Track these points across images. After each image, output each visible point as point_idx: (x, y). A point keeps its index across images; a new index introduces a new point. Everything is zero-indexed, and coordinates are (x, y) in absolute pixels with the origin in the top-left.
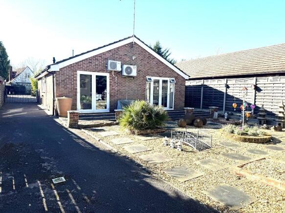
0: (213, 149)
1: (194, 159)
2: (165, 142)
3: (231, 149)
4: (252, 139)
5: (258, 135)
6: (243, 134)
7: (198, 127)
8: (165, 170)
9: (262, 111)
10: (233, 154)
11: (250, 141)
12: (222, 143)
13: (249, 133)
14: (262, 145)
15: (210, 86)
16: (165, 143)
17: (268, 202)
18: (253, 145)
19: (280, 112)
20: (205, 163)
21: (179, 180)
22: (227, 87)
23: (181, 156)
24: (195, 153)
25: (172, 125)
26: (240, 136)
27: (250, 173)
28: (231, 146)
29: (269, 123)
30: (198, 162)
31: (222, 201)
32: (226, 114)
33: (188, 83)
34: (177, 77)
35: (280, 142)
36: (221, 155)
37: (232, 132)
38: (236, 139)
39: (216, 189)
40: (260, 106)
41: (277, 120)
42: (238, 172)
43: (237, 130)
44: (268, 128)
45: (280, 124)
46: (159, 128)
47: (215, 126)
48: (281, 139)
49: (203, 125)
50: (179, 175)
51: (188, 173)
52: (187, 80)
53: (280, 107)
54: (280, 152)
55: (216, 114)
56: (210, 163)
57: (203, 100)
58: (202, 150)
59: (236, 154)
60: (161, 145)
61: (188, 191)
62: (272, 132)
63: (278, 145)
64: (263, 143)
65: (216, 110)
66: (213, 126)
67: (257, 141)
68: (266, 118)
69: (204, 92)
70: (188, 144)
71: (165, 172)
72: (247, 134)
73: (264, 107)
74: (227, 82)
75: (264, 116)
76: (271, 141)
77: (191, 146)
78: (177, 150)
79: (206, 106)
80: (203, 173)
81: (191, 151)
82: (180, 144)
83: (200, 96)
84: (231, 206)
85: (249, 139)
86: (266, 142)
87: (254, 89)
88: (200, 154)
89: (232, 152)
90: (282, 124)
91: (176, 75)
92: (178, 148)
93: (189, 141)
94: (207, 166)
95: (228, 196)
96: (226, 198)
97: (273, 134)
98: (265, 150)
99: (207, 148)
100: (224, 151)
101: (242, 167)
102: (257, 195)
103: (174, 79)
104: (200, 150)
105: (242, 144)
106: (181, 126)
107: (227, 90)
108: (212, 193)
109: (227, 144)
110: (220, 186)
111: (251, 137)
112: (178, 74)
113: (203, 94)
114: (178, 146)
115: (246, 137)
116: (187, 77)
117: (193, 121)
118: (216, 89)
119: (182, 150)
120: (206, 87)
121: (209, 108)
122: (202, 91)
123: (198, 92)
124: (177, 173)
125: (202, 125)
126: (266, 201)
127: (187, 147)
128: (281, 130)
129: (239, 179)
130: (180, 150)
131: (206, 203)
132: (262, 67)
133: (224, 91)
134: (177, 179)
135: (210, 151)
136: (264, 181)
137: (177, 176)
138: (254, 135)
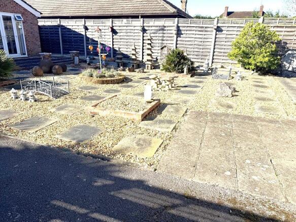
0: (70, 94)
1: (49, 108)
2: (13, 95)
3: (89, 92)
4: (109, 81)
5: (115, 76)
6: (101, 77)
7: (57, 74)
8: (12, 126)
9: (119, 54)
10: (91, 96)
11: (107, 82)
12: (81, 88)
13: (106, 75)
14: (117, 85)
15: (68, 27)
16: (13, 97)
17: (113, 130)
18: (110, 86)
19: (133, 54)
20: (62, 109)
21: (29, 132)
22: (86, 28)
23: (34, 107)
24: (51, 101)
25: (25, 76)
26: (99, 79)
27: (102, 110)
28: (89, 89)
29: (125, 65)
30: (53, 110)
31: (74, 139)
32: (88, 58)
33: (41, 23)
34: (24, 12)
35: (131, 80)
36: (78, 99)
37: (91, 76)
38: (95, 83)
39: (70, 131)
40: (117, 49)
41: (131, 62)
42: (92, 111)
43: (96, 73)
44: (124, 70)
45: (133, 66)
46: (6, 80)
47: (76, 72)
48: (132, 78)
49: (63, 71)
50: (30, 126)
51: (40, 123)
52: (39, 18)
53: (133, 49)
54: (130, 89)
55: (77, 59)
56: (66, 108)
57: (63, 44)
58: (59, 97)
59: (94, 96)
60: (8, 100)
61: (39, 140)
62: (127, 73)
63: (130, 84)
64: (118, 83)
65: (77, 55)
66: (74, 72)
67: (113, 82)
68: (123, 61)
69: (62, 34)
70: (43, 93)
71: (12, 128)
72: (104, 76)
73: (121, 50)
74: (85, 23)
75: (121, 59)
76: (125, 80)
77: (47, 94)
78: (29, 101)
79: (66, 51)
80: (57, 119)
81: (46, 101)
82: (31, 94)
83: (59, 39)
84: (82, 141)
85: (106, 81)
86: (121, 82)
87: (111, 31)
88: (56, 102)
89: (90, 94)
90: (135, 65)
91: (22, 11)
92: (30, 100)
93: (44, 90)
94: (63, 112)
95: (80, 133)
96: (78, 135)
97: (127, 74)
98: (119, 89)
99: (65, 94)
100: (82, 95)
101: (96, 106)
102: (106, 126)
103: (20, 15)
104: (57, 97)
105: (101, 86)
106: (36, 75)
107: (86, 32)
108: (65, 135)
109: (86, 88)
110: (74, 127)
111: (108, 79)
112: (25, 9)
113: (62, 37)
114: (30, 97)
115: (103, 79)
116: (38, 15)
117: (51, 68)
118: (74, 31)
119: (36, 101)
120: (63, 28)
121: (69, 53)
122: (60, 33)
123: (56, 34)
124: (27, 125)
125: (61, 71)
126: (113, 129)
127: (43, 97)
128: (134, 71)
129: (93, 117)
130: (33, 101)
131: (57, 146)
132: (117, 8)
133: (84, 33)
134: (26, 131)
135: (67, 97)
136: (113, 114)
137: (28, 128)
138: (111, 76)
